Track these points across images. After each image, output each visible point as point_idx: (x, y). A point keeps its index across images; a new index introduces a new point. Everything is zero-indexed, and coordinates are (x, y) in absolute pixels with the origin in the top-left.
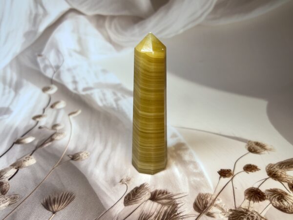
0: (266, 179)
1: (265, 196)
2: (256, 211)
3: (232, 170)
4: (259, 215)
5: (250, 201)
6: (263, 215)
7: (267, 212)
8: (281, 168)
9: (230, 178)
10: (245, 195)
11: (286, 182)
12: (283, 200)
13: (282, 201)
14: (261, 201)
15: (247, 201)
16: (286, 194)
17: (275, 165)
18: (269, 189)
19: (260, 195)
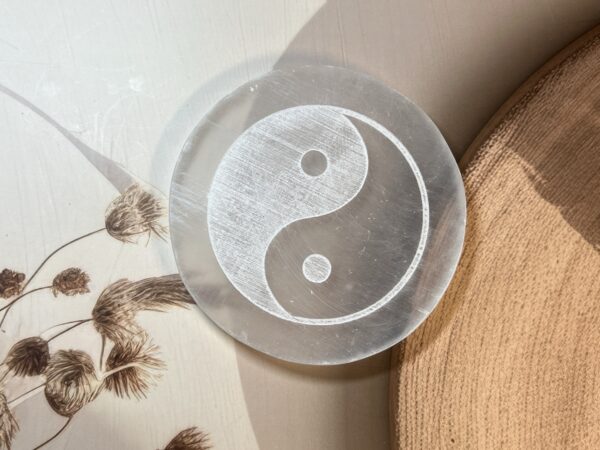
0: (82, 322)
1: (46, 365)
2: (7, 394)
3: (28, 277)
4: (5, 404)
5: (11, 369)
6: (11, 406)
7: (24, 402)
8: (136, 299)
9: (7, 301)
10: (10, 354)
11: (115, 339)
12: (74, 384)
13: (68, 385)
14: (31, 374)
15: (5, 368)
16: (91, 370)
17: (131, 285)
18: (67, 349)
19: (39, 360)
